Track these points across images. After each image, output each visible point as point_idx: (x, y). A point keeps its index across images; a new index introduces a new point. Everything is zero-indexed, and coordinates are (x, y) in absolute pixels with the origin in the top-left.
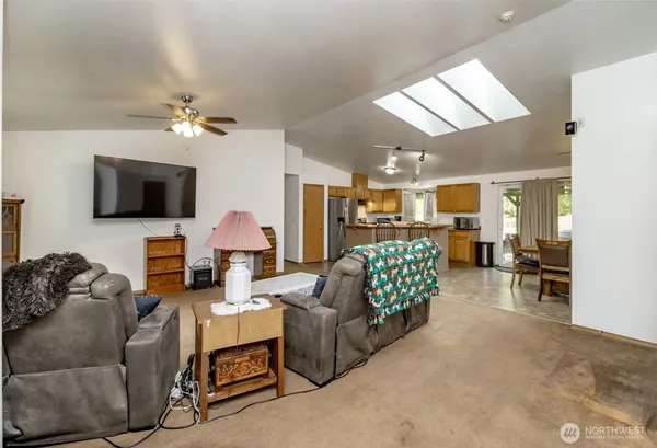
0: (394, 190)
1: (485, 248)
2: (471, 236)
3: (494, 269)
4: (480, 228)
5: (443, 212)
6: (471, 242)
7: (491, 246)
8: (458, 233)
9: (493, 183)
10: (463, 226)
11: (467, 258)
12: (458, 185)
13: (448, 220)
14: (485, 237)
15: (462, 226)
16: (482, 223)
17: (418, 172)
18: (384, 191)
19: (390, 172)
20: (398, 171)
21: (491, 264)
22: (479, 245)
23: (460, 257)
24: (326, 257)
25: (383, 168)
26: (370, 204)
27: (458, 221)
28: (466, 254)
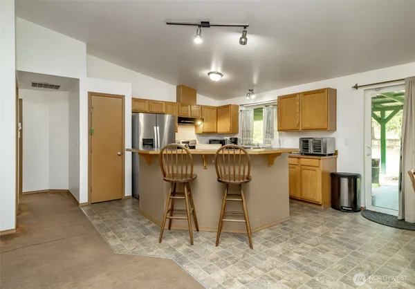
0: (228, 106)
1: (345, 182)
2: (323, 165)
3: (359, 216)
4: (336, 153)
5: (286, 131)
6: (323, 173)
7: (353, 179)
8: (306, 161)
9: (356, 87)
10: (313, 149)
11: (318, 197)
12: (305, 94)
13: (292, 143)
14: (343, 166)
15: (311, 151)
16: (340, 146)
17: (255, 81)
18: (218, 108)
19: (215, 78)
20: (226, 77)
21: (354, 207)
22: (335, 178)
23: (308, 195)
24: (128, 192)
25: (205, 72)
26: (199, 123)
27: (305, 142)
28: (317, 190)
